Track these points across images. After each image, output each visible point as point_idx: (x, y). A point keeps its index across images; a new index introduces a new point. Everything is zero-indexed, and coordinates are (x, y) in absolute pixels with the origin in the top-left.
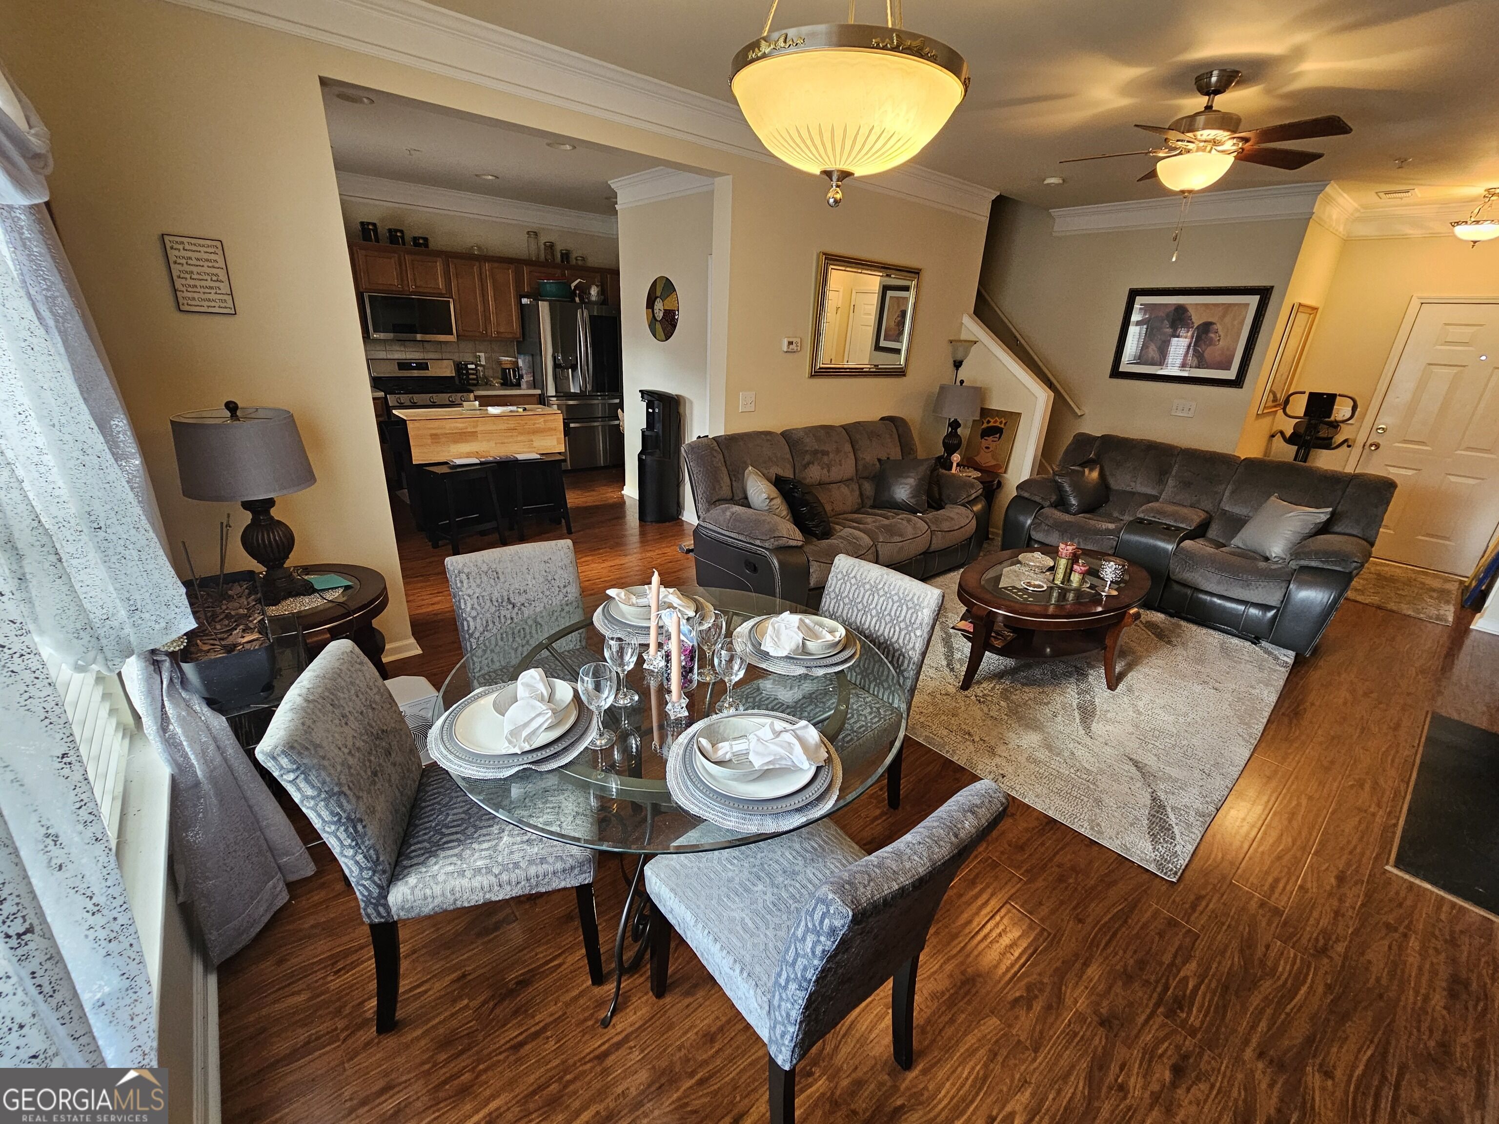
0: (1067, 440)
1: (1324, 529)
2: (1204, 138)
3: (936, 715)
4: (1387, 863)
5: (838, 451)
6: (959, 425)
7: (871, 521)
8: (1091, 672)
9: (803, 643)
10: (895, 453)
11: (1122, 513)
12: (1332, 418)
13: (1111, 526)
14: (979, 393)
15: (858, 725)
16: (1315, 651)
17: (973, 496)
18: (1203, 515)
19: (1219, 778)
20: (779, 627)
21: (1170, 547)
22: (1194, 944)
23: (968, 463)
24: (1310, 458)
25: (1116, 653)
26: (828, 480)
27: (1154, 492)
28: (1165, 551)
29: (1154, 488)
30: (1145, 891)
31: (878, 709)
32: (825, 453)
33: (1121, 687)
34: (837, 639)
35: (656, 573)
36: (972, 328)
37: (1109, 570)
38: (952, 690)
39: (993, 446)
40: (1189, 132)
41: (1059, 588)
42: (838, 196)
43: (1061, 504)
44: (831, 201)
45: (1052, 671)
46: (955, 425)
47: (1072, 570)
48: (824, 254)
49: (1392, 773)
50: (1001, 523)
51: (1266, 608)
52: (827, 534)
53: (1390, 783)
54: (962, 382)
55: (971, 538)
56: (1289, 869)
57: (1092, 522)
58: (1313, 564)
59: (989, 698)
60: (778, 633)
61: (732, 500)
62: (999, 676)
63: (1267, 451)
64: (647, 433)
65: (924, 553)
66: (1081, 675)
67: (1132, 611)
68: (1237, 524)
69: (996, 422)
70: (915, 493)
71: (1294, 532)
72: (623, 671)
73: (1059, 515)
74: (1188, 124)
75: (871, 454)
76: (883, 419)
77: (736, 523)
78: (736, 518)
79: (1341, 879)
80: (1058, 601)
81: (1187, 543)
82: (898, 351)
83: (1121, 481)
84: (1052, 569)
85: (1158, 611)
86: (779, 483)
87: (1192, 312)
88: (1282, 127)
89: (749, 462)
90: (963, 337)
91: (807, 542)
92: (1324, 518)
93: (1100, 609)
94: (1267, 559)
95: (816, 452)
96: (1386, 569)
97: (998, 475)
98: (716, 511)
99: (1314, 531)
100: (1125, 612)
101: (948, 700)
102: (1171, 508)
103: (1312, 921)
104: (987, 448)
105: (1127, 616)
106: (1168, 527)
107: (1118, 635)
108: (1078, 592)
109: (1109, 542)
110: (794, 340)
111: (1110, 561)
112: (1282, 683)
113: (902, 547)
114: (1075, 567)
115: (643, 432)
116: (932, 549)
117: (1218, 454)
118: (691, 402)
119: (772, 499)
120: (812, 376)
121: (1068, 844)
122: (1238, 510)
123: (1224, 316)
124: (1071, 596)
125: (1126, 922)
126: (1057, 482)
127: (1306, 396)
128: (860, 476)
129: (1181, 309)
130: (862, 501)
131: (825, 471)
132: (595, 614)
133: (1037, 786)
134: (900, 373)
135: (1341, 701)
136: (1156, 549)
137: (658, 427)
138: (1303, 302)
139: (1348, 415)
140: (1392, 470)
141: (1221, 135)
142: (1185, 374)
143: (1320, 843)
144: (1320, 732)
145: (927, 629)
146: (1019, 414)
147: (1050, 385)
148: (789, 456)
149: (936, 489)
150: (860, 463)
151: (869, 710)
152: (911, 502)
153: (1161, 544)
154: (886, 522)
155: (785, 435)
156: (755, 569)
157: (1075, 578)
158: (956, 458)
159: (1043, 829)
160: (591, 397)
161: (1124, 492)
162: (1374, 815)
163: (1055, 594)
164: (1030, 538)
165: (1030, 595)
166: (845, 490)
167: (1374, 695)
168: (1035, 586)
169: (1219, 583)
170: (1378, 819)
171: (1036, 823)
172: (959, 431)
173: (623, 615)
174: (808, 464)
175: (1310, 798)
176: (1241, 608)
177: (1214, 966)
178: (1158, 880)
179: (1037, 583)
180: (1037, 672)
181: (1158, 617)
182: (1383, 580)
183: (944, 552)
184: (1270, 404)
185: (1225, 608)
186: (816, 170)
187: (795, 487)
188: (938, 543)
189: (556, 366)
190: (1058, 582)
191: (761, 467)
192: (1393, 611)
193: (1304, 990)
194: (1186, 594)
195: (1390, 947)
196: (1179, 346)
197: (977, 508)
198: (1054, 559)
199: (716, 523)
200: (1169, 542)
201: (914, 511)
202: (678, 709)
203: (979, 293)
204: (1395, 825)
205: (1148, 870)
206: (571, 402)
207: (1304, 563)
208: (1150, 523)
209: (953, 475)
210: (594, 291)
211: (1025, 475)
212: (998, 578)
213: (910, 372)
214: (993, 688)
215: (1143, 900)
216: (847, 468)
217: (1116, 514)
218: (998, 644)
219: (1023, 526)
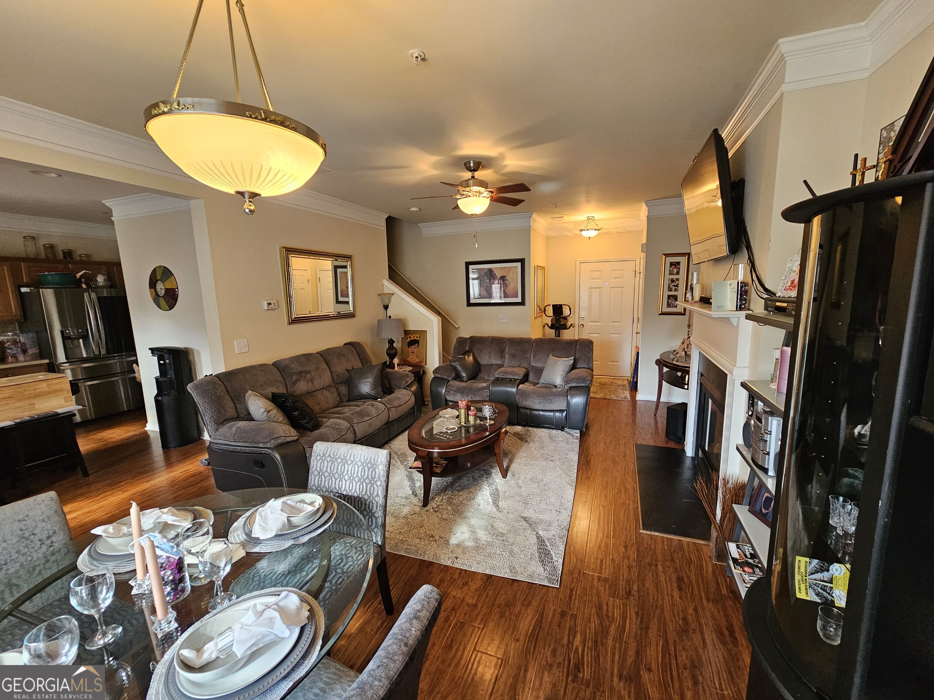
0: (454, 342)
1: (574, 367)
2: (474, 190)
3: (410, 531)
4: (640, 529)
5: (317, 369)
6: (394, 342)
7: (347, 411)
8: (493, 471)
9: (288, 520)
10: (357, 364)
11: (489, 376)
12: (564, 315)
13: (485, 385)
14: (401, 322)
15: (347, 566)
16: (587, 427)
17: (410, 382)
18: (524, 370)
19: (564, 511)
20: (266, 514)
21: (514, 390)
22: (575, 622)
23: (404, 363)
24: (561, 335)
25: (501, 455)
26: (313, 389)
27: (499, 362)
28: (512, 392)
29: (500, 361)
30: (546, 600)
31: (361, 547)
32: (309, 372)
33: (509, 474)
34: (317, 507)
35: (134, 505)
36: (390, 287)
37: (486, 410)
38: (417, 509)
39: (415, 351)
40: (467, 187)
41: (465, 427)
42: (252, 208)
43: (458, 377)
44: (247, 210)
45: (473, 477)
46: (391, 342)
47: (468, 415)
48: (284, 248)
49: (629, 479)
50: (429, 394)
51: (561, 411)
52: (317, 426)
53: (630, 485)
54: (390, 317)
55: (413, 408)
56: (605, 551)
57: (476, 384)
58: (574, 385)
59: (441, 507)
60: (265, 519)
61: (238, 418)
62: (444, 490)
63: (544, 335)
64: (161, 380)
65: (386, 423)
66: (488, 474)
67: (503, 430)
68: (539, 372)
69: (414, 337)
70: (374, 387)
71: (563, 371)
72: (99, 610)
73: (458, 383)
74: (466, 184)
75: (341, 367)
76: (345, 344)
77: (241, 435)
78: (241, 431)
79: (626, 547)
80: (465, 435)
81: (521, 386)
82: (347, 303)
83: (485, 360)
84: (458, 417)
85: (518, 425)
86: (275, 399)
87: (495, 271)
88: (504, 187)
89: (248, 387)
90: (386, 291)
91: (301, 435)
92: (572, 362)
93: (488, 433)
94: (556, 387)
95: (301, 372)
96: (602, 380)
97: (422, 367)
98: (224, 429)
99: (570, 369)
100: (500, 432)
101: (416, 517)
102: (510, 370)
103: (621, 578)
104: (413, 352)
105: (501, 434)
106: (511, 380)
107: (500, 446)
108: (475, 427)
109: (485, 394)
110: (272, 302)
111: (486, 405)
112: (578, 448)
113: (370, 424)
114: (470, 412)
115: (157, 379)
116: (391, 420)
117: (523, 338)
118: (199, 352)
119: (269, 412)
120: (290, 324)
121: (501, 588)
122: (538, 365)
123: (509, 272)
124: (471, 430)
125: (540, 627)
126: (453, 366)
127: (551, 306)
128: (336, 382)
129: (490, 270)
130: (341, 398)
131: (310, 384)
132: (81, 557)
133: (477, 556)
134: (352, 315)
135: (602, 450)
136: (508, 392)
137: (171, 374)
138: (539, 265)
139: (569, 313)
140: (591, 335)
141: (482, 189)
142: (503, 301)
143: (613, 530)
144: (599, 469)
145: (383, 479)
146: (426, 331)
147: (439, 313)
148: (280, 378)
149: (387, 382)
150: (334, 375)
151: (354, 550)
152: (373, 393)
153: (509, 389)
154: (358, 409)
155: (276, 365)
156: (263, 465)
157: (471, 419)
158: (396, 361)
159: (486, 585)
160: (106, 358)
161: (487, 364)
162: (629, 505)
163: (463, 431)
164: (446, 400)
165: (450, 435)
166: (326, 393)
167: (613, 442)
168: (450, 429)
169: (540, 403)
170: (631, 506)
171: (481, 582)
172: (394, 345)
173: (113, 548)
174: (296, 381)
175: (604, 506)
176: (552, 414)
177: (588, 631)
178: (551, 589)
179: (452, 427)
180: (465, 480)
181: (518, 429)
182: (602, 385)
183: (400, 419)
184: (539, 311)
185: (545, 415)
186: (232, 192)
187: (286, 399)
188: (394, 415)
189: (65, 338)
190: (463, 424)
191: (257, 389)
192: (609, 399)
193: (628, 621)
194: (527, 413)
195: (653, 575)
196: (496, 288)
197: (414, 388)
198: (458, 410)
199: (225, 437)
200: (513, 387)
201: (375, 399)
202: (164, 625)
203: (389, 267)
204: (638, 507)
205: (544, 586)
206: (86, 365)
207: (570, 385)
208: (502, 379)
209: (396, 371)
210: (100, 279)
211: (437, 365)
212: (432, 429)
213: (358, 314)
214: (442, 500)
215: (546, 607)
216: (326, 378)
217: (486, 378)
218: (438, 470)
219: (441, 393)
